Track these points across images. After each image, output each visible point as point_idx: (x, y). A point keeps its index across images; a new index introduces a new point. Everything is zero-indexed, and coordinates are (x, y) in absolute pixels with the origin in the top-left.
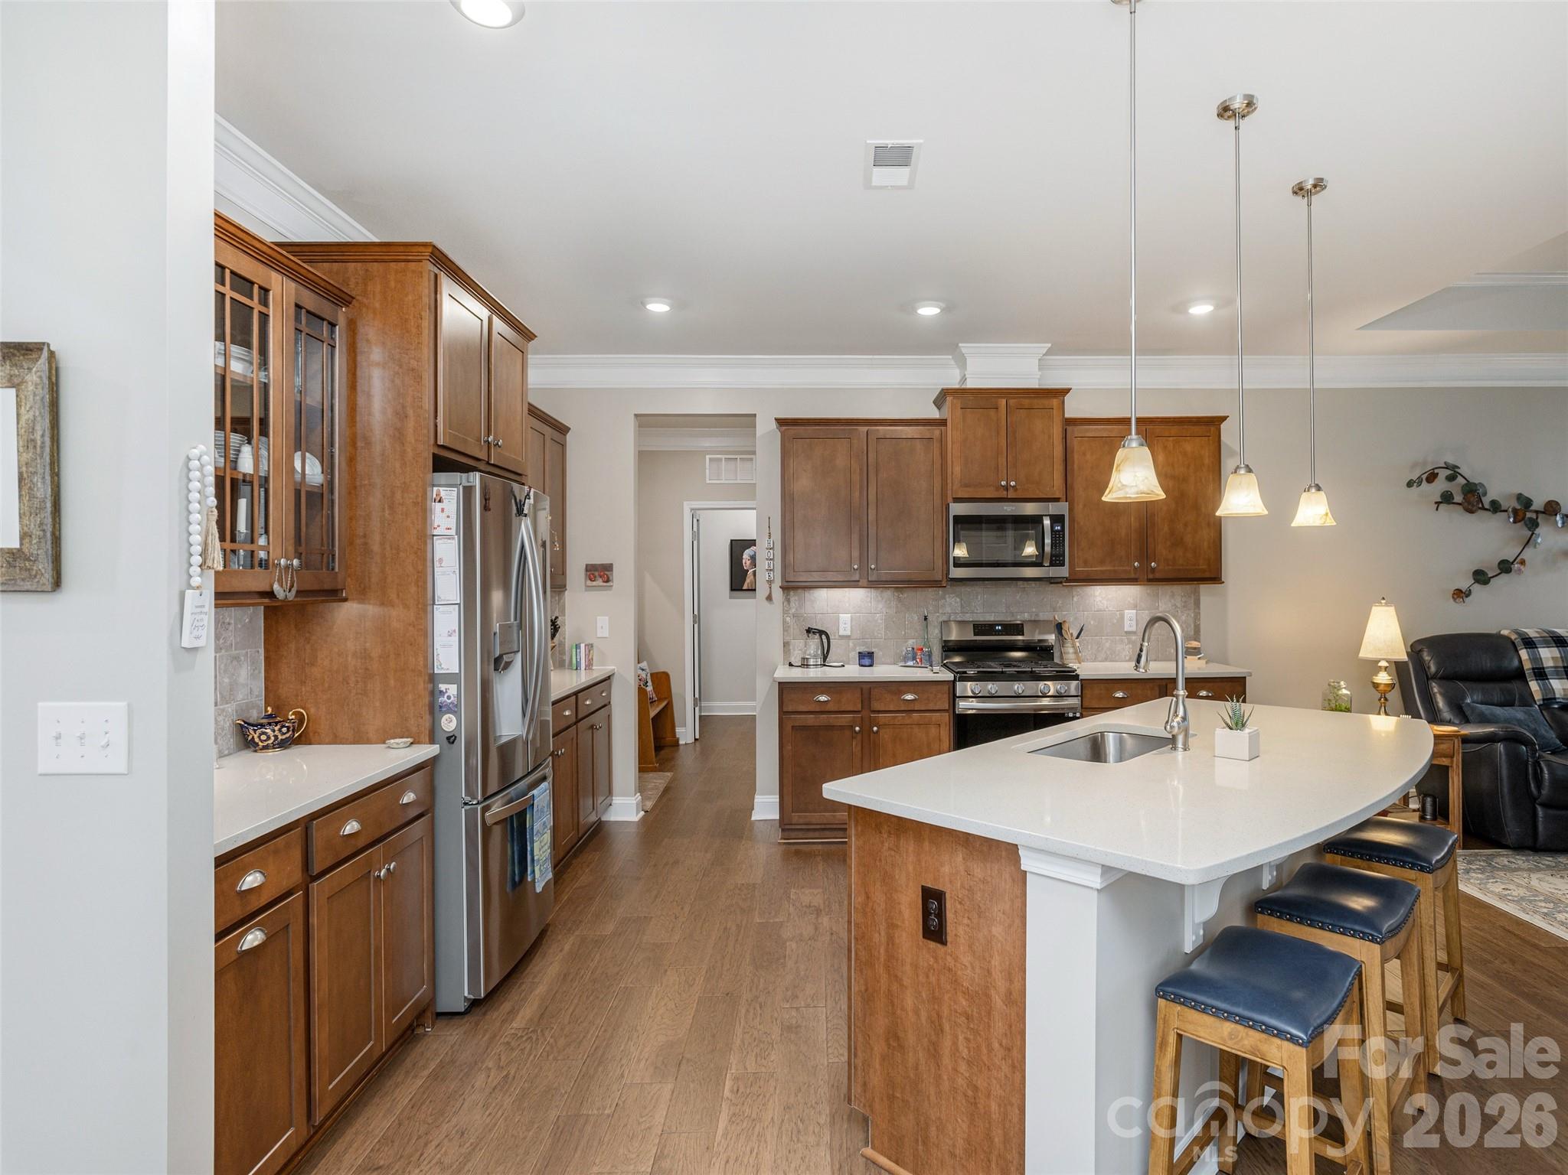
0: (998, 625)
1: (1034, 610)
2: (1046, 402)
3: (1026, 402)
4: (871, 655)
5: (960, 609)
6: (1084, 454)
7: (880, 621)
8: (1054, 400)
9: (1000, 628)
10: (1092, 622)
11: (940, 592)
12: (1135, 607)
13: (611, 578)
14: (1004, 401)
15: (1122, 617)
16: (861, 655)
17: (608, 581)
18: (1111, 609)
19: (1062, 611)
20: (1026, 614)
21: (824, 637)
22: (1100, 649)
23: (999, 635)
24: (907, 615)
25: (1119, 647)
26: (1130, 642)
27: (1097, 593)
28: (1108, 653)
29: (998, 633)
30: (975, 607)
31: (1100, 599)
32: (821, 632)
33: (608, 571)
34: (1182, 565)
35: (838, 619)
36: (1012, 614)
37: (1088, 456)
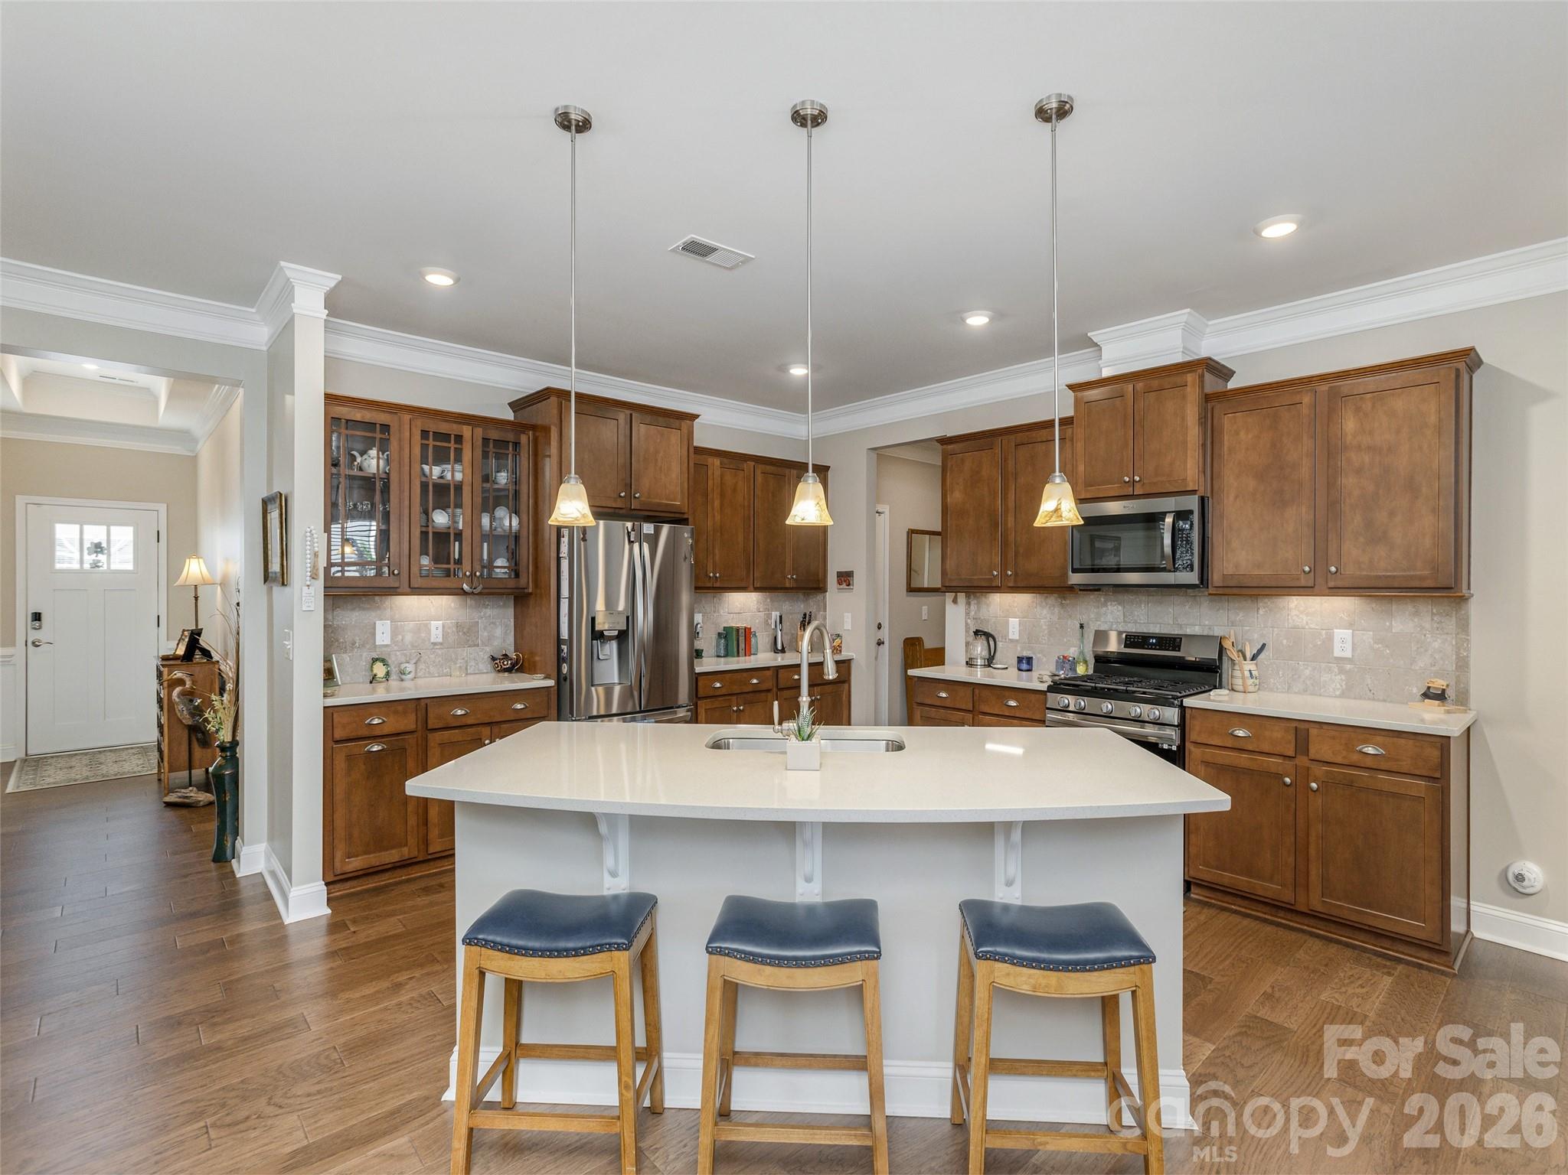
0: (1153, 638)
1: (1207, 623)
2: (1178, 380)
3: (1155, 383)
4: (1029, 660)
5: (1122, 618)
6: (1237, 433)
7: (1044, 627)
8: (1189, 375)
9: (1154, 641)
10: (1285, 642)
11: (1102, 599)
12: (1350, 625)
13: (851, 582)
14: (1130, 387)
15: (1330, 638)
16: (1020, 660)
17: (849, 585)
18: (1312, 626)
19: (1242, 626)
20: (1197, 627)
21: (991, 639)
22: (1296, 676)
23: (1151, 649)
24: (1069, 622)
25: (1325, 677)
26: (1341, 671)
27: (1292, 605)
28: (1308, 683)
29: (1152, 647)
30: (1138, 616)
31: (1297, 613)
32: (988, 636)
33: (850, 577)
34: (1386, 570)
35: (1007, 623)
36: (1180, 626)
37: (1242, 434)
